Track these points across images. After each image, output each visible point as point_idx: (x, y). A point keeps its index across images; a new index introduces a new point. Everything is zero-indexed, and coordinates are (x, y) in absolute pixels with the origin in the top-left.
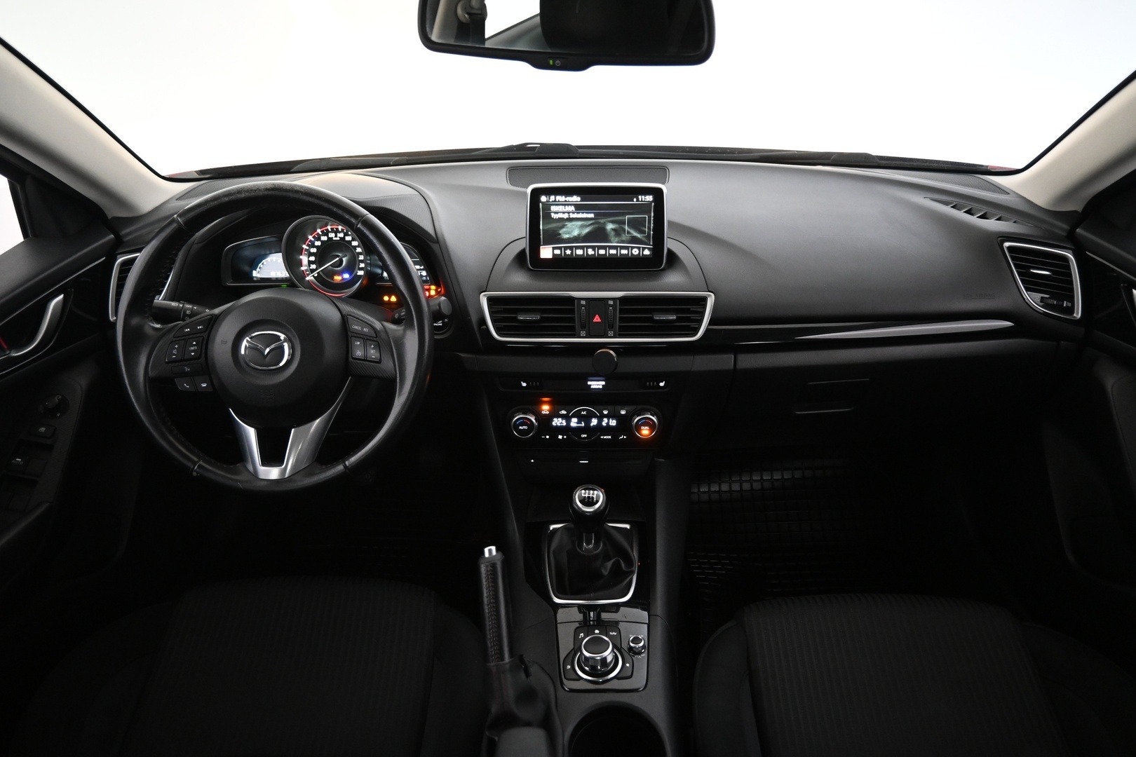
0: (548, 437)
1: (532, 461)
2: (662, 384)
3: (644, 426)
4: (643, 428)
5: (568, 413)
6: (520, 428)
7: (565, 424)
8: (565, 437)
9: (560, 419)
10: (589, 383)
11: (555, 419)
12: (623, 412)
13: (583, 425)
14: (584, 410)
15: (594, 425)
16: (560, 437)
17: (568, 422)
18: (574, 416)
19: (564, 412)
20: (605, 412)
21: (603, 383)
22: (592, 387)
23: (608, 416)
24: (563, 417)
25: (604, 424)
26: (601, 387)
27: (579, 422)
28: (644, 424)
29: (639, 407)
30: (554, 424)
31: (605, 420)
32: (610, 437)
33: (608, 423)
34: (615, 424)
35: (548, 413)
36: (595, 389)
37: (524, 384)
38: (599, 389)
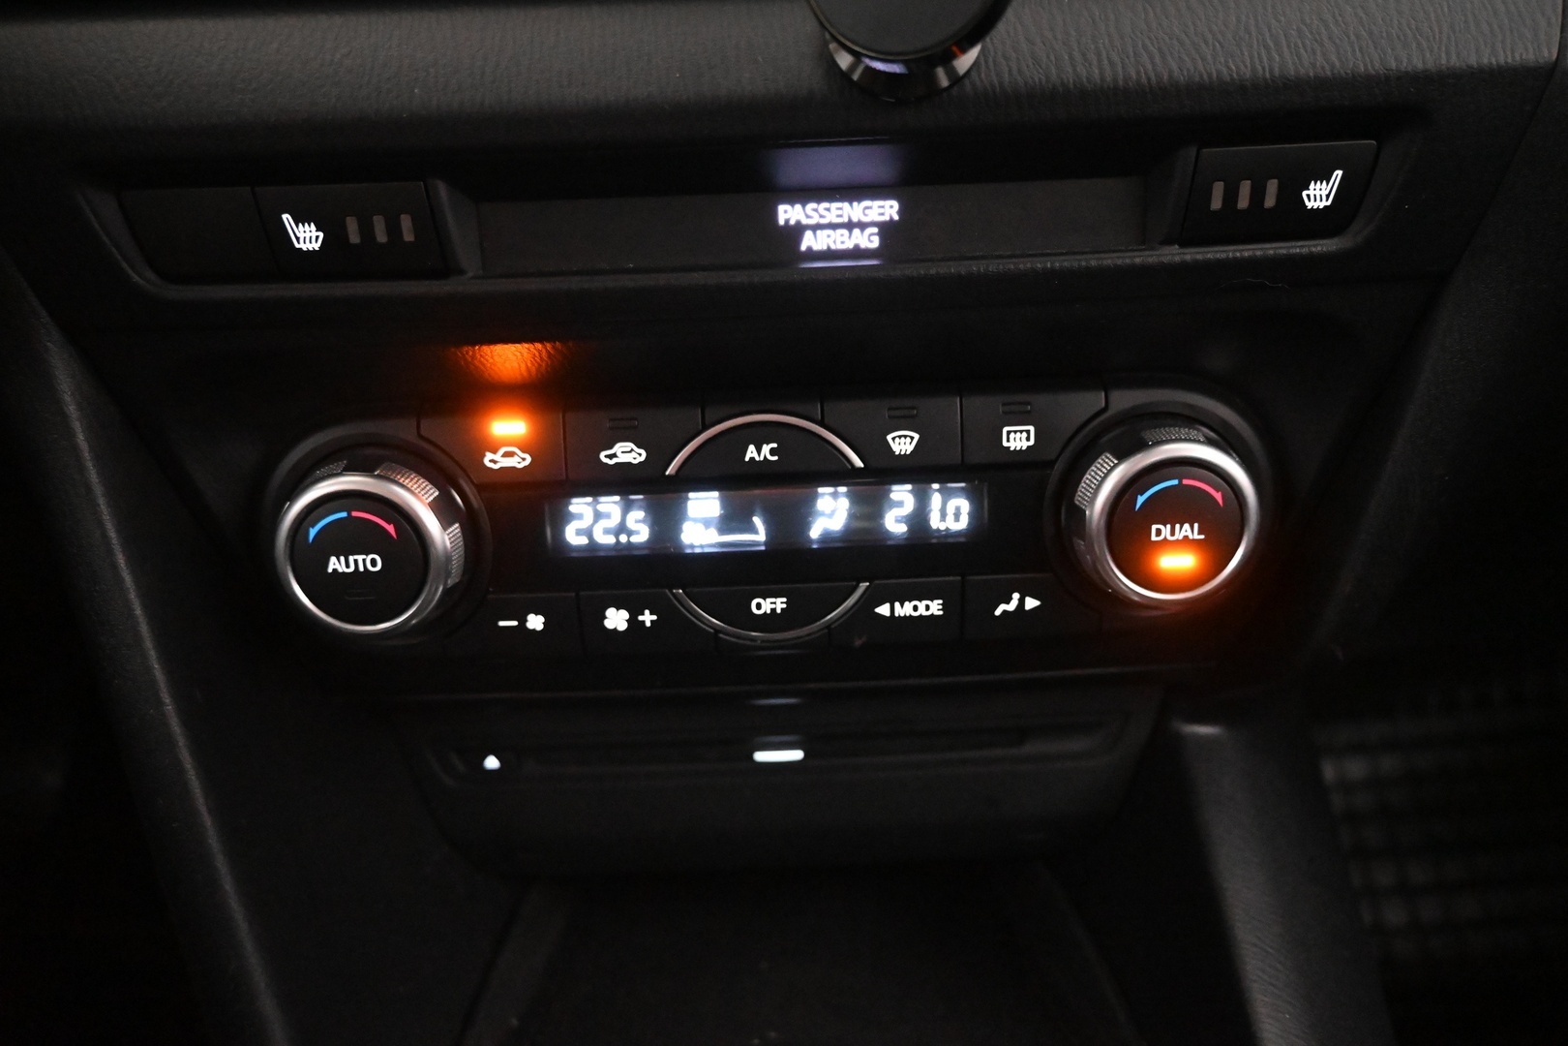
0: (536, 622)
1: (492, 763)
2: (1318, 195)
3: (1173, 519)
4: (1160, 532)
5: (659, 455)
6: (335, 564)
7: (640, 530)
8: (647, 618)
9: (611, 504)
10: (788, 213)
11: (579, 506)
12: (1018, 439)
13: (758, 534)
14: (759, 434)
15: (826, 537)
16: (616, 619)
17: (666, 519)
18: (694, 479)
19: (627, 453)
20: (903, 443)
21: (887, 209)
22: (809, 242)
23: (919, 471)
24: (622, 482)
25: (895, 523)
26: (869, 240)
27: (736, 518)
28: (1172, 509)
29: (1124, 400)
30: (573, 536)
31: (902, 496)
32: (935, 607)
33: (919, 519)
34: (963, 524)
35: (521, 461)
36: (829, 254)
37: (307, 237)
38: (857, 253)
